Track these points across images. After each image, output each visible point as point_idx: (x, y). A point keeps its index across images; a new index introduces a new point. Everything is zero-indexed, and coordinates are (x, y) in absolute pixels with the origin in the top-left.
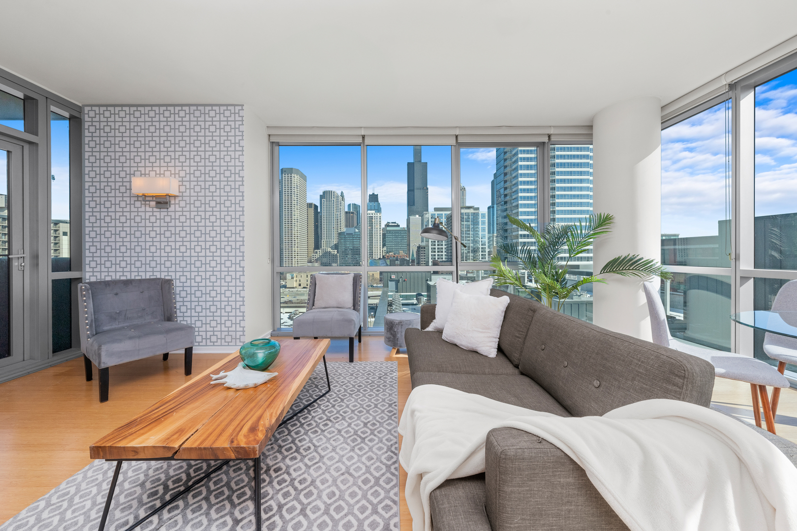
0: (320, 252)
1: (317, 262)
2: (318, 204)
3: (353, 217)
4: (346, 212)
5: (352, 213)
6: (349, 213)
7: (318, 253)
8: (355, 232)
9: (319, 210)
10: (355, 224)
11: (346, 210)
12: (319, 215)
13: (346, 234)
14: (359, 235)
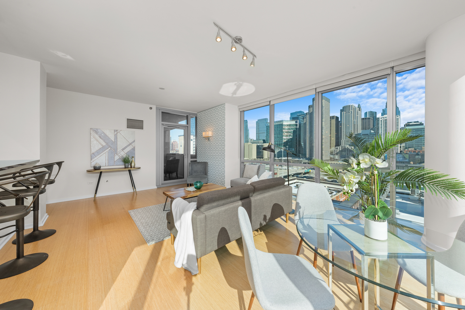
0: (340, 148)
1: (337, 155)
2: (339, 116)
3: (369, 122)
4: (363, 119)
5: (369, 119)
6: (366, 119)
7: (339, 148)
8: (371, 133)
9: (339, 120)
10: (371, 126)
11: (363, 117)
12: (340, 123)
13: (362, 135)
14: (374, 135)
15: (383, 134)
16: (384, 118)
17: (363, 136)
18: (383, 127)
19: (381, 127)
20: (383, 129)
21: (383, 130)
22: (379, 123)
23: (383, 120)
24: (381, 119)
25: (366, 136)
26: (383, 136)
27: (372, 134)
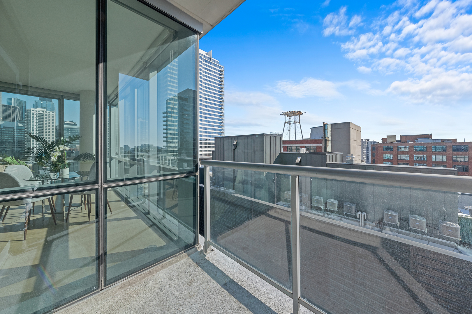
4: (5, 106)
6: (9, 106)
13: (2, 128)
14: (23, 129)
15: (35, 129)
16: (37, 111)
17: (4, 130)
18: (35, 122)
19: (33, 121)
20: (35, 123)
21: (35, 125)
22: (30, 116)
23: (35, 114)
24: (33, 112)
25: (10, 130)
26: (36, 132)
27: (20, 128)
